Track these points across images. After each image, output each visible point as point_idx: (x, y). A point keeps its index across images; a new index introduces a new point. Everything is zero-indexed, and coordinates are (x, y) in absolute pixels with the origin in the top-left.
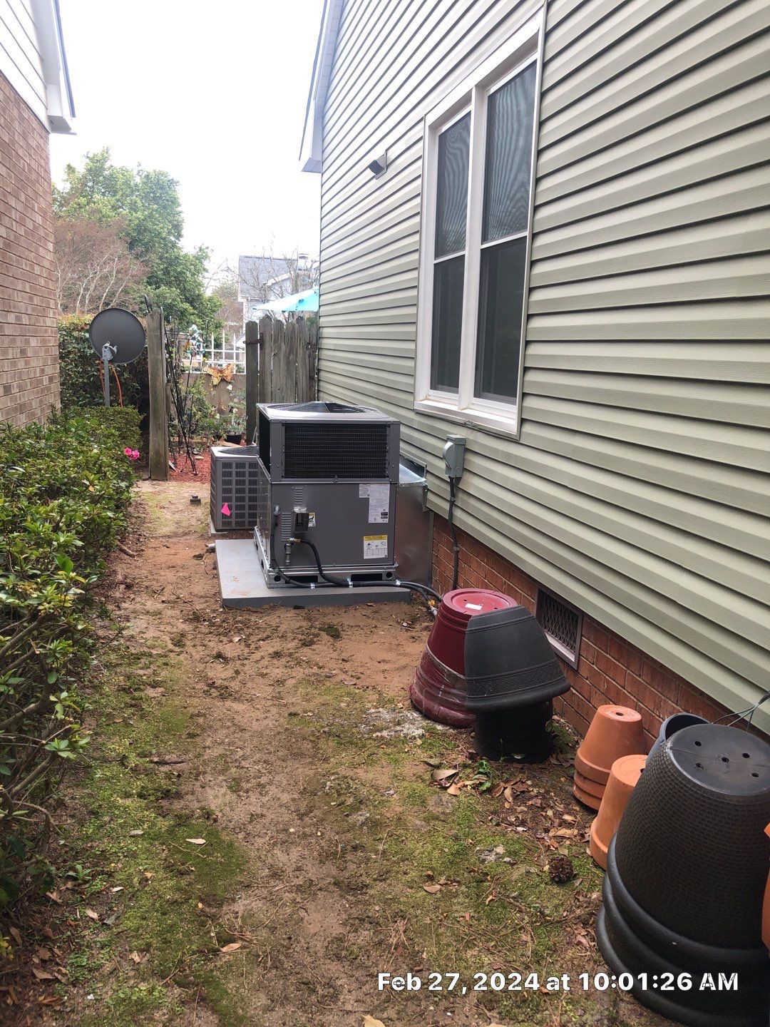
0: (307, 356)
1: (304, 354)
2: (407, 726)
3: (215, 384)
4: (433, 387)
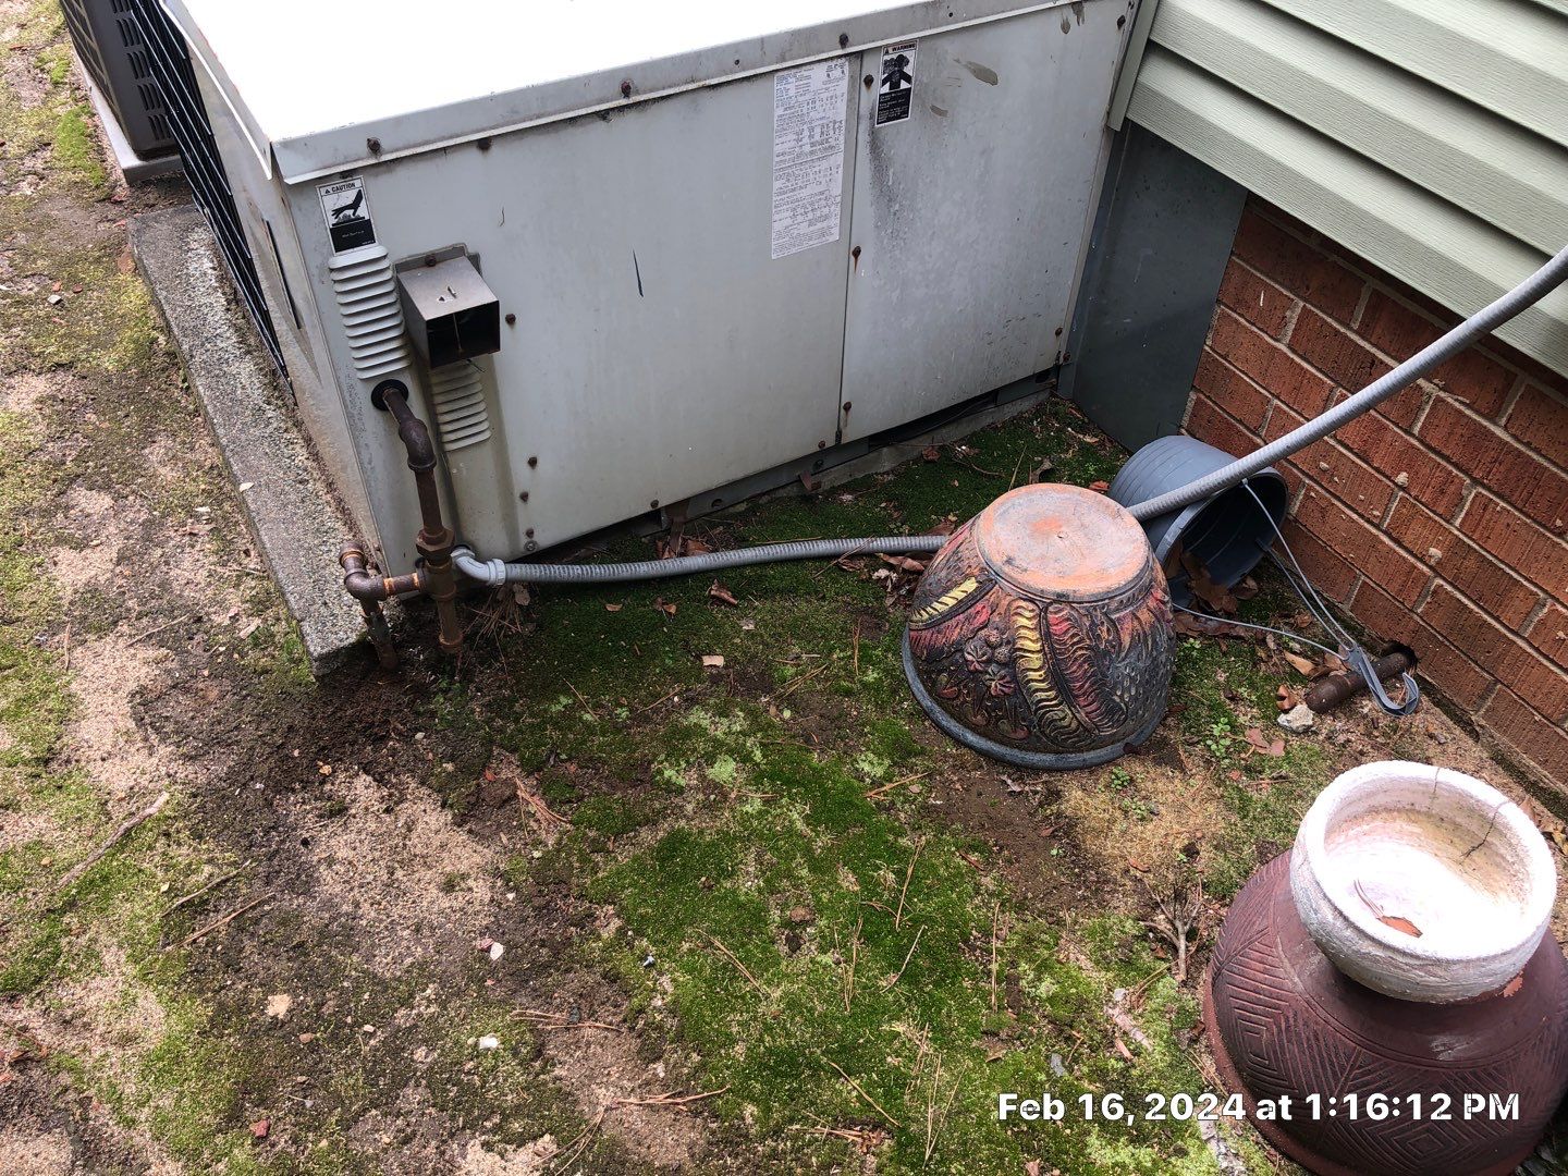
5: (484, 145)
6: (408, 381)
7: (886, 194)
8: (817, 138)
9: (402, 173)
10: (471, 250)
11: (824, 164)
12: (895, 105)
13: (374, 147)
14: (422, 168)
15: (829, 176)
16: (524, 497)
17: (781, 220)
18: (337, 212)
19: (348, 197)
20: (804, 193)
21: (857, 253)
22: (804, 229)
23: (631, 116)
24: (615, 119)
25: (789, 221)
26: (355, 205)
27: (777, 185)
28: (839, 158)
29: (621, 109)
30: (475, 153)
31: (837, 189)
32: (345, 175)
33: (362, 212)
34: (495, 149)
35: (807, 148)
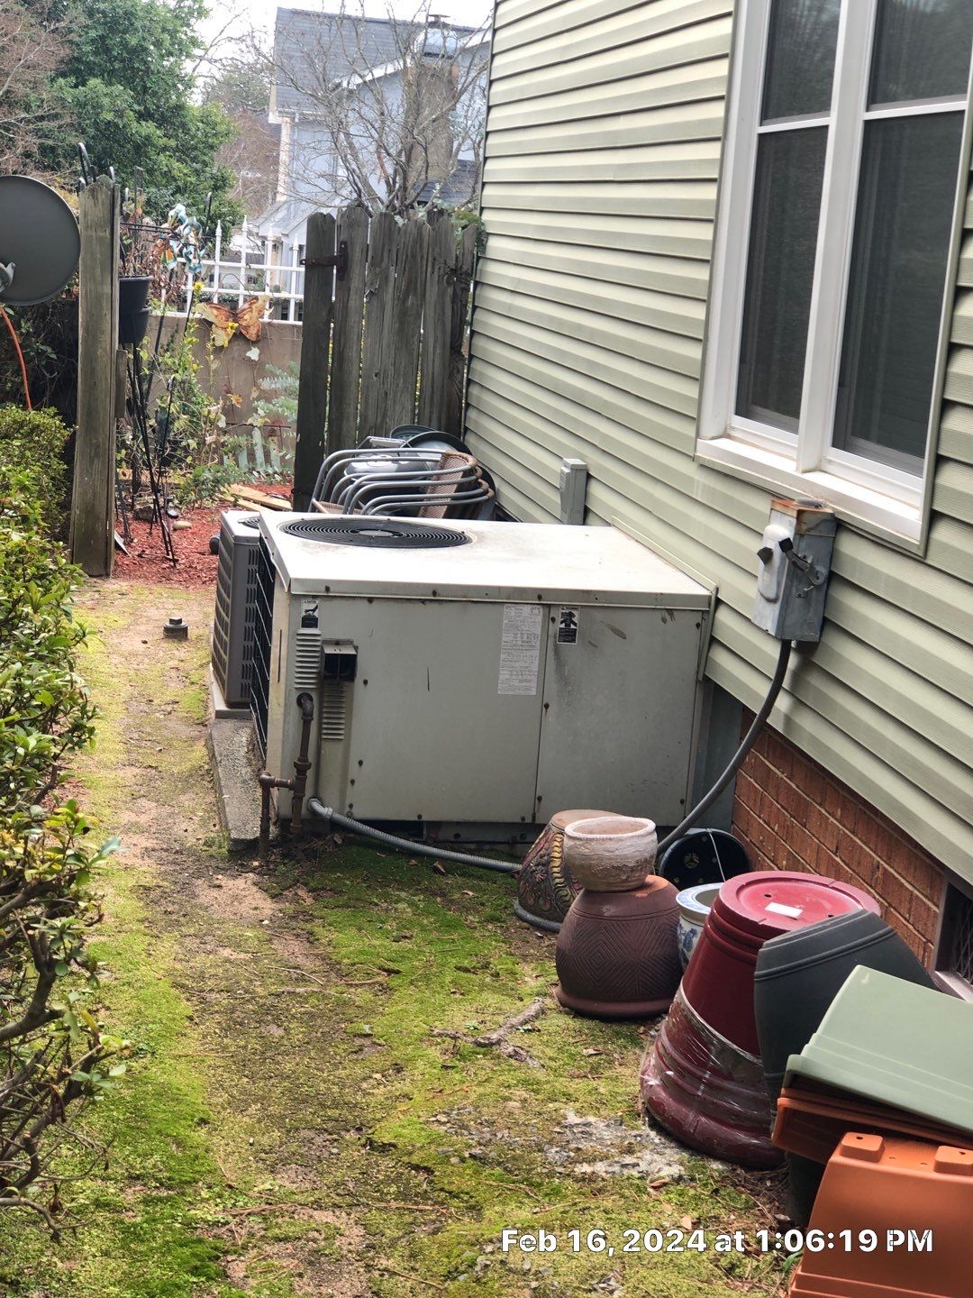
0: (448, 300)
1: (442, 294)
2: (647, 1155)
3: (218, 343)
4: (743, 409)
5: (370, 600)
6: (314, 695)
7: (563, 679)
8: (525, 639)
9: (336, 603)
10: (355, 643)
11: (529, 653)
12: (568, 635)
13: (327, 589)
14: (344, 603)
15: (531, 660)
16: (353, 782)
17: (504, 675)
18: (307, 611)
19: (312, 606)
20: (517, 665)
21: (547, 706)
22: (516, 683)
23: (435, 606)
24: (429, 605)
25: (508, 677)
26: (314, 611)
27: (503, 656)
28: (536, 653)
29: (431, 600)
30: (366, 602)
31: (535, 667)
32: (314, 597)
33: (316, 614)
34: (375, 603)
35: (520, 643)
